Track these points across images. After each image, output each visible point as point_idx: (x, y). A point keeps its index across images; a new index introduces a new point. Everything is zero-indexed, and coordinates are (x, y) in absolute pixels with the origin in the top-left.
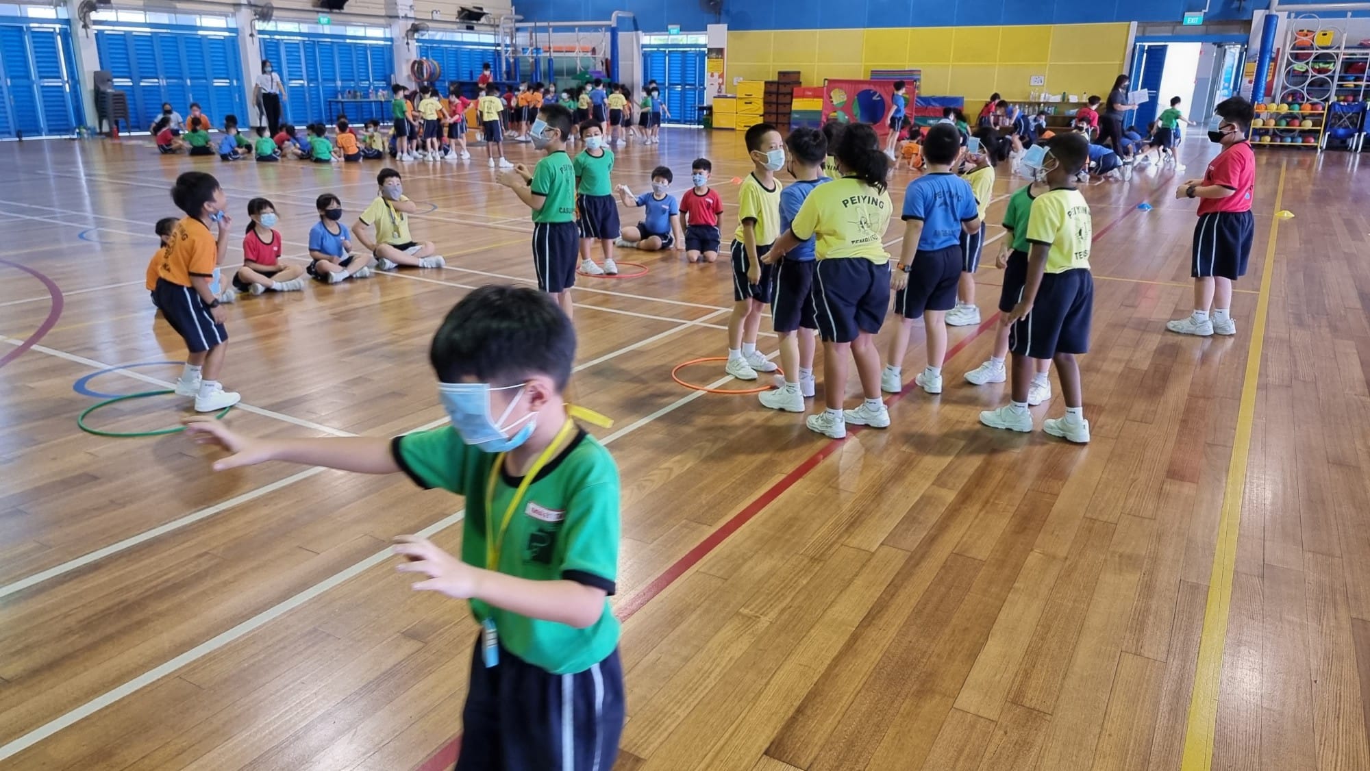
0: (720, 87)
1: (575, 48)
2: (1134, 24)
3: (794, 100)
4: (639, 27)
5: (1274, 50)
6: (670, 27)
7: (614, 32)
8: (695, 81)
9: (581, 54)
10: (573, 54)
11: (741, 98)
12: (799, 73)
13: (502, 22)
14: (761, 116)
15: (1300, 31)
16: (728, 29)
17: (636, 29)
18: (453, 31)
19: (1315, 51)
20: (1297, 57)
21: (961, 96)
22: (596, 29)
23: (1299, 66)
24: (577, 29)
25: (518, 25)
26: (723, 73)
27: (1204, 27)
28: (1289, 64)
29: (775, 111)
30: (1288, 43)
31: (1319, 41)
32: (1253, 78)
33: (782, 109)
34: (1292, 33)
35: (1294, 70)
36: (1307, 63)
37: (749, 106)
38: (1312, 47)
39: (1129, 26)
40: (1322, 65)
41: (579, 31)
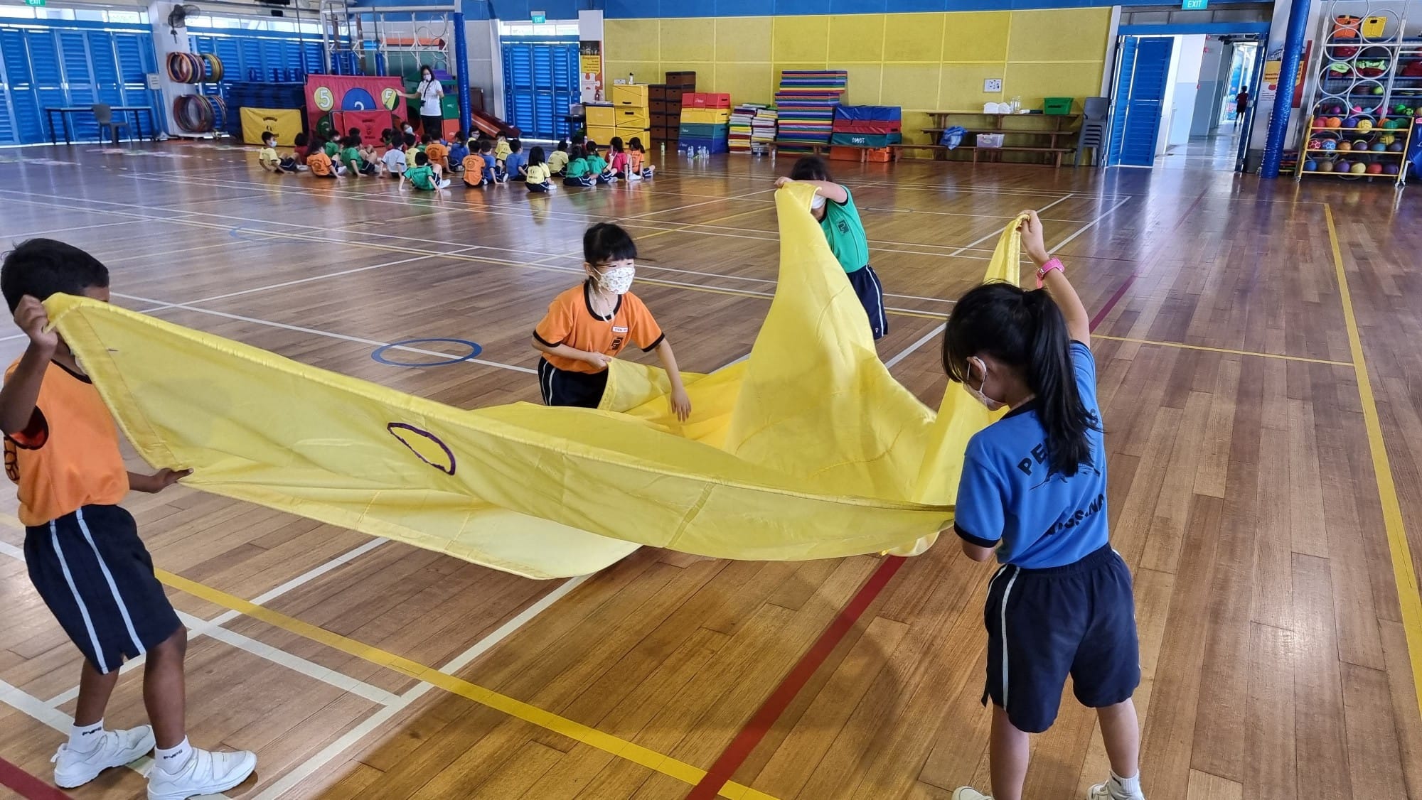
0: (597, 91)
1: (413, 40)
2: (1117, 10)
3: (683, 110)
4: (496, 14)
5: (1305, 44)
6: (533, 13)
7: (458, 19)
8: (567, 83)
9: (421, 49)
10: (411, 49)
11: (621, 107)
12: (693, 73)
13: (323, 7)
14: (646, 130)
15: (1341, 17)
16: (605, 17)
17: (493, 17)
18: (251, 17)
19: (1361, 45)
20: (1337, 53)
21: (896, 105)
22: (437, 15)
23: (1339, 66)
24: (413, 16)
25: (351, 10)
26: (600, 74)
27: (1210, 13)
28: (1326, 62)
29: (664, 124)
30: (1325, 34)
31: (1367, 31)
32: (1276, 82)
33: (671, 122)
34: (1331, 20)
35: (1332, 71)
36: (1349, 62)
37: (629, 118)
38: (1356, 39)
39: (1111, 10)
40: (1369, 64)
41: (418, 19)
